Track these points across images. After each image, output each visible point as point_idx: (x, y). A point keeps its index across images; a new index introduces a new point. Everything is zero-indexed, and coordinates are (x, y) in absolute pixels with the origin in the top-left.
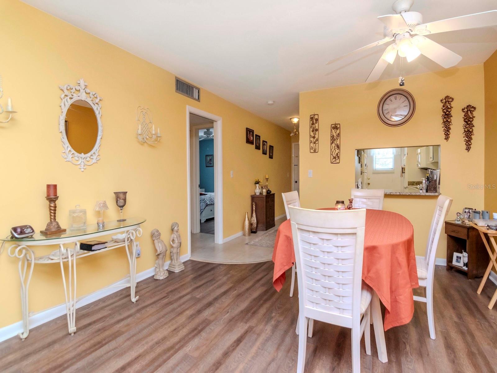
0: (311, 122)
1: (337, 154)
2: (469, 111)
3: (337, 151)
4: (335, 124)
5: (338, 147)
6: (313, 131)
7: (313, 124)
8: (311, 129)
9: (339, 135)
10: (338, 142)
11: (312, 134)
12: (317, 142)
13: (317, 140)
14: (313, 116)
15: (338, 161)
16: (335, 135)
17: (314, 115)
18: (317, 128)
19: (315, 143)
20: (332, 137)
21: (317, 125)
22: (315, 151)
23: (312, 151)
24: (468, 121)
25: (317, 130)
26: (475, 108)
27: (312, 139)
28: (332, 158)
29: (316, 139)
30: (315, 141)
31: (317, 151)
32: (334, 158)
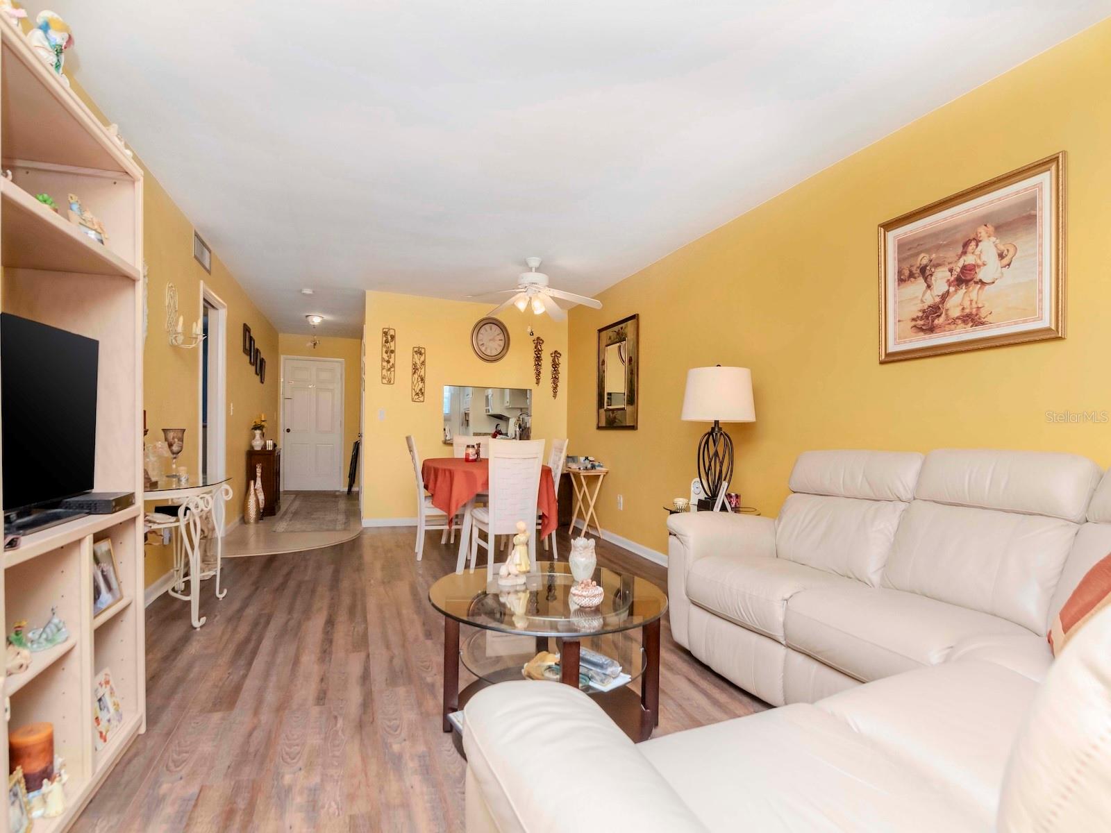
0: (384, 339)
1: (421, 390)
2: (556, 355)
3: (421, 385)
4: (419, 348)
5: (422, 380)
6: (386, 352)
7: (387, 342)
8: (384, 350)
9: (423, 363)
10: (422, 373)
11: (385, 356)
12: (392, 369)
13: (393, 366)
14: (387, 330)
15: (421, 399)
16: (418, 362)
17: (389, 329)
18: (393, 348)
19: (389, 370)
20: (415, 365)
21: (392, 344)
22: (389, 382)
23: (385, 381)
24: (555, 366)
25: (392, 352)
26: (560, 354)
27: (385, 364)
28: (414, 394)
29: (391, 364)
30: (389, 367)
31: (392, 382)
32: (417, 394)
